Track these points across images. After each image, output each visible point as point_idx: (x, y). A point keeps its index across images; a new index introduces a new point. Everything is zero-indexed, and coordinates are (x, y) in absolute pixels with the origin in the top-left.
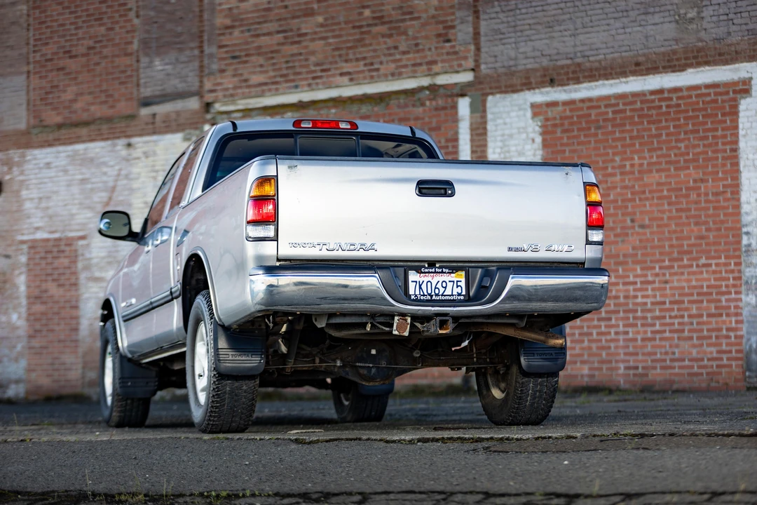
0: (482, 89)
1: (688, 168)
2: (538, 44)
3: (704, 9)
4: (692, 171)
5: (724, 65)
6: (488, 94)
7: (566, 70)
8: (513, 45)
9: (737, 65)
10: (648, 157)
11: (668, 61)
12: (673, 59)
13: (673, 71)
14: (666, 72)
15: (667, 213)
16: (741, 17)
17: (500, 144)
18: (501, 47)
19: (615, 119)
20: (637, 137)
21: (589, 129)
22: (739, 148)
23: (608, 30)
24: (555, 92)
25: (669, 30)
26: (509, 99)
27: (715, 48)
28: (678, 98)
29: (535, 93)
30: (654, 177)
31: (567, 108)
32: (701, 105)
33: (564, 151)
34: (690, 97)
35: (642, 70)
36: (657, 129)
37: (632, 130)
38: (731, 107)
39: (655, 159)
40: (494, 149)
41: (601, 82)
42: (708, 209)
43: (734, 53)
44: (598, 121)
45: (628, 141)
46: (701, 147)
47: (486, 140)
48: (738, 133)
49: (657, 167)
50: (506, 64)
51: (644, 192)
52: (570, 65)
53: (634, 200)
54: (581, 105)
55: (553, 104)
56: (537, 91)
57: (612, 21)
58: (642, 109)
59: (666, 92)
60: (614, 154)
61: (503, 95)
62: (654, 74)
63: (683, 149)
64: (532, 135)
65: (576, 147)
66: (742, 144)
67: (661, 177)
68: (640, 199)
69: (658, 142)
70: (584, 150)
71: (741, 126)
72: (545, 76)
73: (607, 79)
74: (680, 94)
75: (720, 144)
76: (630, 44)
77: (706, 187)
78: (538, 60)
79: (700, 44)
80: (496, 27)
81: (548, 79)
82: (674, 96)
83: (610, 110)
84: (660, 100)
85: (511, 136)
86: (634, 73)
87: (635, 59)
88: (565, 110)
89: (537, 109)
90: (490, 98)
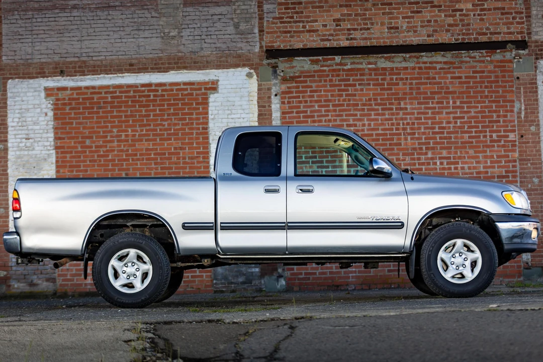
0: (4, 74)
1: (170, 139)
2: (50, 45)
3: (183, 30)
4: (173, 141)
5: (198, 70)
6: (9, 78)
7: (73, 65)
8: (30, 44)
9: (207, 71)
10: (139, 131)
11: (155, 64)
12: (159, 63)
13: (158, 72)
14: (154, 72)
15: (154, 170)
16: (211, 38)
17: (18, 115)
18: (20, 45)
19: (113, 102)
20: (131, 116)
21: (93, 108)
22: (209, 128)
23: (108, 39)
24: (65, 80)
25: (156, 43)
26: (26, 83)
27: (191, 58)
28: (163, 90)
29: (48, 80)
30: (144, 144)
31: (75, 92)
32: (180, 97)
33: (72, 123)
34: (172, 90)
35: (135, 69)
36: (146, 111)
37: (127, 111)
38: (203, 99)
39: (144, 132)
40: (13, 118)
41: (102, 75)
42: (185, 168)
43: (206, 63)
44: (99, 103)
45: (123, 118)
46: (180, 125)
47: (7, 112)
48: (208, 117)
49: (147, 138)
50: (23, 57)
51: (136, 155)
52: (77, 61)
53: (128, 160)
54: (86, 91)
55: (64, 89)
56: (49, 78)
57: (111, 33)
58: (135, 97)
59: (154, 86)
60: (112, 127)
61: (21, 80)
62: (144, 73)
63: (166, 126)
64: (45, 110)
65: (81, 120)
66: (211, 125)
67: (149, 144)
68: (133, 160)
69: (147, 120)
70: (88, 123)
71: (210, 112)
72: (56, 68)
73: (107, 74)
74: (164, 88)
75: (195, 123)
76: (125, 50)
77: (184, 153)
78: (49, 56)
79: (180, 54)
80: (16, 30)
81: (59, 70)
82: (160, 88)
83: (109, 95)
84: (149, 91)
85: (28, 110)
86: (128, 71)
87: (130, 61)
88: (73, 94)
89: (49, 92)
90: (10, 81)
